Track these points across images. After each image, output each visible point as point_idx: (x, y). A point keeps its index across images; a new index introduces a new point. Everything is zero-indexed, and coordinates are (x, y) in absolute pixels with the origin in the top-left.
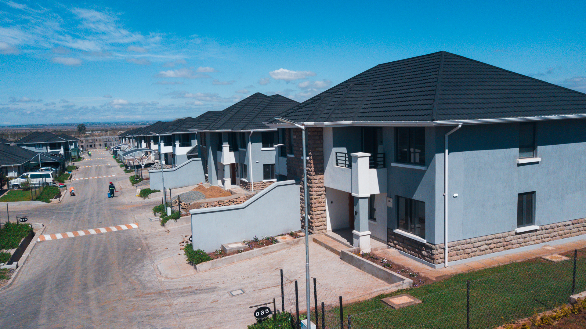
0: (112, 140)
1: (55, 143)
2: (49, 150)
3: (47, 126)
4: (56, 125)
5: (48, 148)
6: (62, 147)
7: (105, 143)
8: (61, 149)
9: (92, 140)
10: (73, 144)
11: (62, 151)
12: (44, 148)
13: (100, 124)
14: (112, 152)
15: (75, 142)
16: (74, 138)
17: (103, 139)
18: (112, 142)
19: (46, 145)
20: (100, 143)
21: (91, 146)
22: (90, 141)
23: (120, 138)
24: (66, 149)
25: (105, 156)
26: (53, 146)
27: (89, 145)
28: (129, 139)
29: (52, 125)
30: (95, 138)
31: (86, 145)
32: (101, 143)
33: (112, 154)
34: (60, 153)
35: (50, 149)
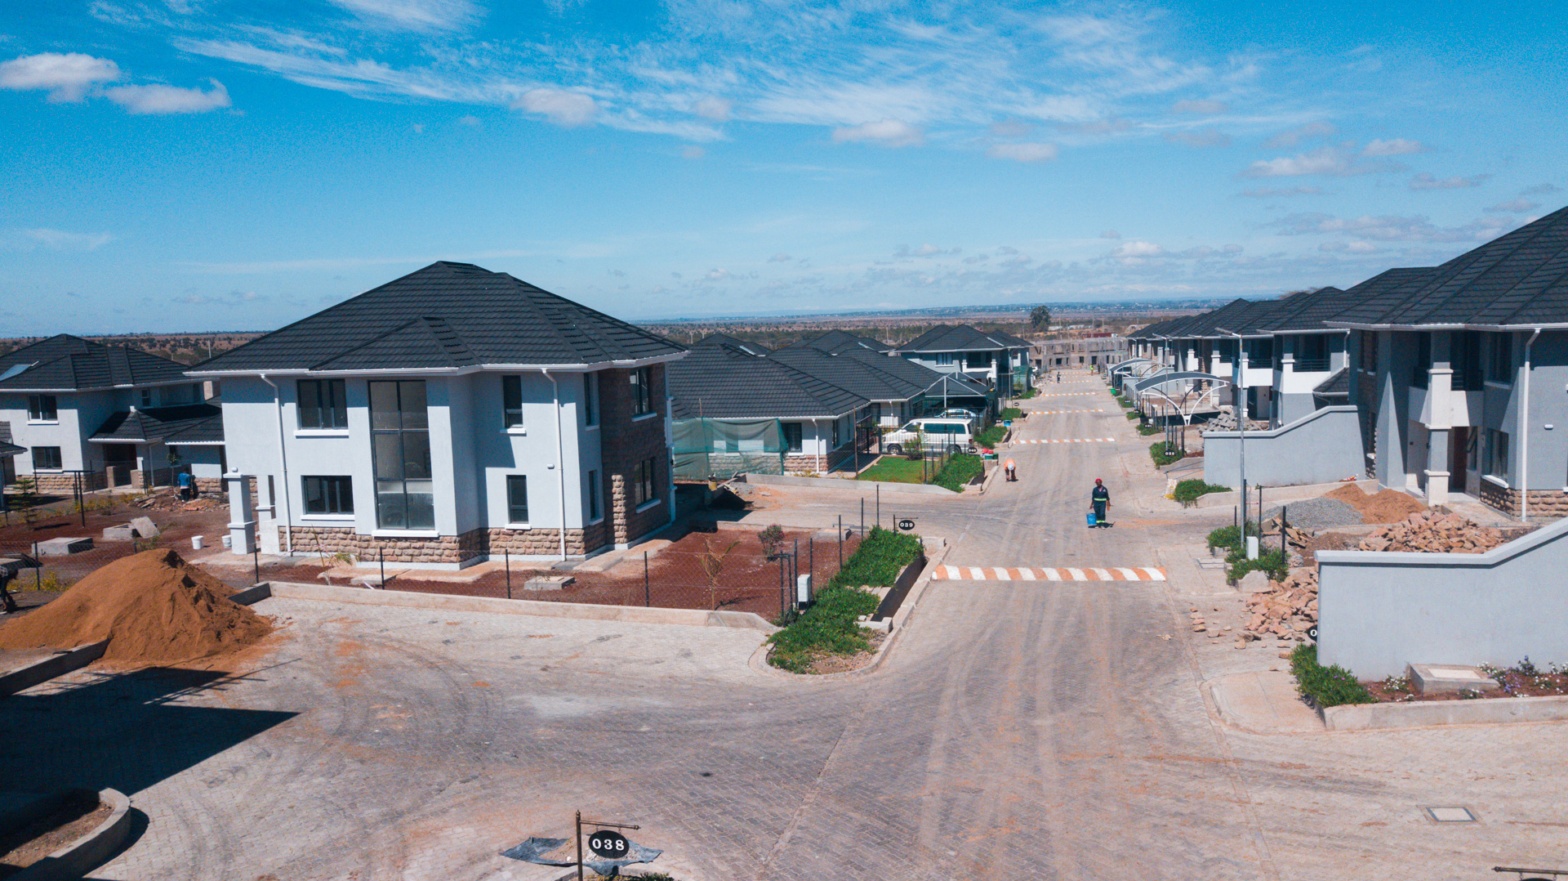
0: (1109, 348)
1: (978, 353)
2: (966, 370)
3: (964, 311)
4: (984, 309)
5: (965, 363)
6: (994, 363)
7: (1094, 354)
8: (990, 366)
9: (1062, 345)
10: (1019, 355)
11: (992, 372)
12: (956, 362)
13: (1084, 306)
14: (1109, 379)
15: (1023, 352)
16: (1021, 341)
17: (1090, 344)
18: (1111, 354)
19: (959, 357)
20: (1081, 355)
21: (1059, 361)
22: (1059, 349)
23: (1131, 343)
24: (1003, 368)
25: (1091, 388)
26: (975, 360)
27: (1054, 358)
28: (1155, 345)
29: (975, 310)
30: (1070, 341)
31: (1048, 358)
32: (1085, 355)
33: (1108, 385)
34: (989, 376)
35: (969, 366)
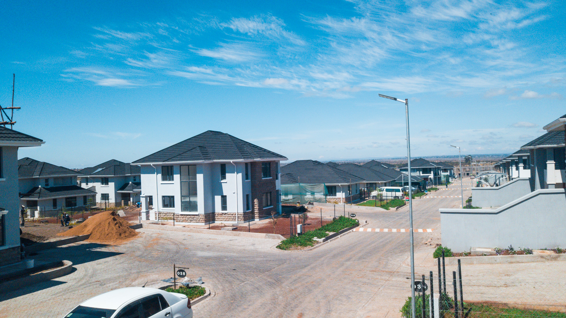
1: (427, 169)
2: (421, 175)
5: (421, 172)
8: (431, 173)
10: (449, 171)
11: (431, 176)
12: (418, 172)
13: (488, 155)
15: (450, 170)
19: (419, 170)
20: (477, 172)
21: (468, 174)
22: (468, 170)
24: (435, 174)
26: (425, 171)
27: (466, 173)
31: (463, 173)
34: (429, 177)
35: (423, 173)
